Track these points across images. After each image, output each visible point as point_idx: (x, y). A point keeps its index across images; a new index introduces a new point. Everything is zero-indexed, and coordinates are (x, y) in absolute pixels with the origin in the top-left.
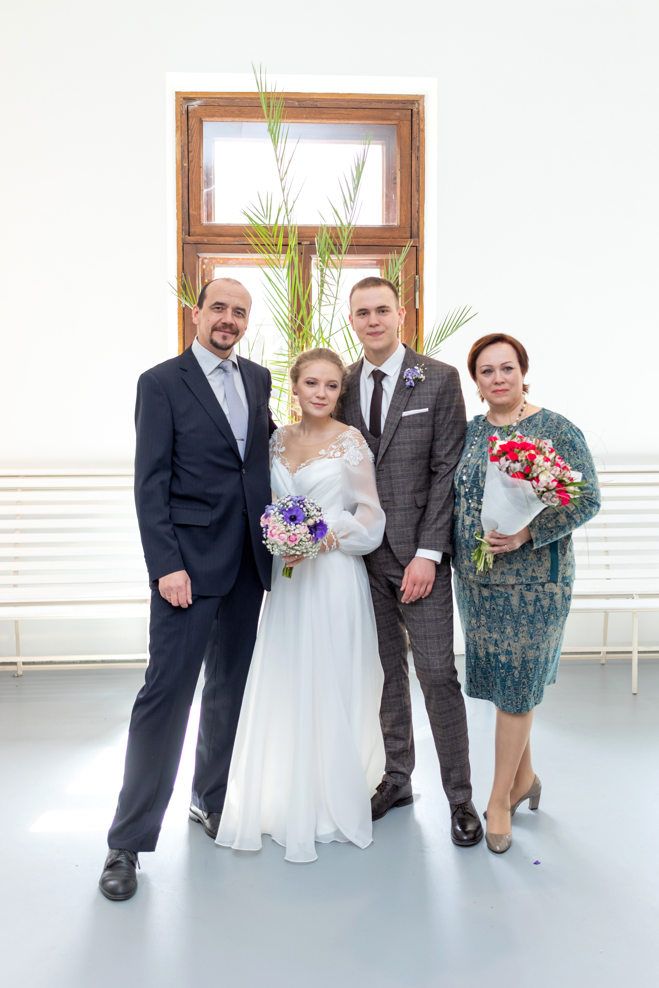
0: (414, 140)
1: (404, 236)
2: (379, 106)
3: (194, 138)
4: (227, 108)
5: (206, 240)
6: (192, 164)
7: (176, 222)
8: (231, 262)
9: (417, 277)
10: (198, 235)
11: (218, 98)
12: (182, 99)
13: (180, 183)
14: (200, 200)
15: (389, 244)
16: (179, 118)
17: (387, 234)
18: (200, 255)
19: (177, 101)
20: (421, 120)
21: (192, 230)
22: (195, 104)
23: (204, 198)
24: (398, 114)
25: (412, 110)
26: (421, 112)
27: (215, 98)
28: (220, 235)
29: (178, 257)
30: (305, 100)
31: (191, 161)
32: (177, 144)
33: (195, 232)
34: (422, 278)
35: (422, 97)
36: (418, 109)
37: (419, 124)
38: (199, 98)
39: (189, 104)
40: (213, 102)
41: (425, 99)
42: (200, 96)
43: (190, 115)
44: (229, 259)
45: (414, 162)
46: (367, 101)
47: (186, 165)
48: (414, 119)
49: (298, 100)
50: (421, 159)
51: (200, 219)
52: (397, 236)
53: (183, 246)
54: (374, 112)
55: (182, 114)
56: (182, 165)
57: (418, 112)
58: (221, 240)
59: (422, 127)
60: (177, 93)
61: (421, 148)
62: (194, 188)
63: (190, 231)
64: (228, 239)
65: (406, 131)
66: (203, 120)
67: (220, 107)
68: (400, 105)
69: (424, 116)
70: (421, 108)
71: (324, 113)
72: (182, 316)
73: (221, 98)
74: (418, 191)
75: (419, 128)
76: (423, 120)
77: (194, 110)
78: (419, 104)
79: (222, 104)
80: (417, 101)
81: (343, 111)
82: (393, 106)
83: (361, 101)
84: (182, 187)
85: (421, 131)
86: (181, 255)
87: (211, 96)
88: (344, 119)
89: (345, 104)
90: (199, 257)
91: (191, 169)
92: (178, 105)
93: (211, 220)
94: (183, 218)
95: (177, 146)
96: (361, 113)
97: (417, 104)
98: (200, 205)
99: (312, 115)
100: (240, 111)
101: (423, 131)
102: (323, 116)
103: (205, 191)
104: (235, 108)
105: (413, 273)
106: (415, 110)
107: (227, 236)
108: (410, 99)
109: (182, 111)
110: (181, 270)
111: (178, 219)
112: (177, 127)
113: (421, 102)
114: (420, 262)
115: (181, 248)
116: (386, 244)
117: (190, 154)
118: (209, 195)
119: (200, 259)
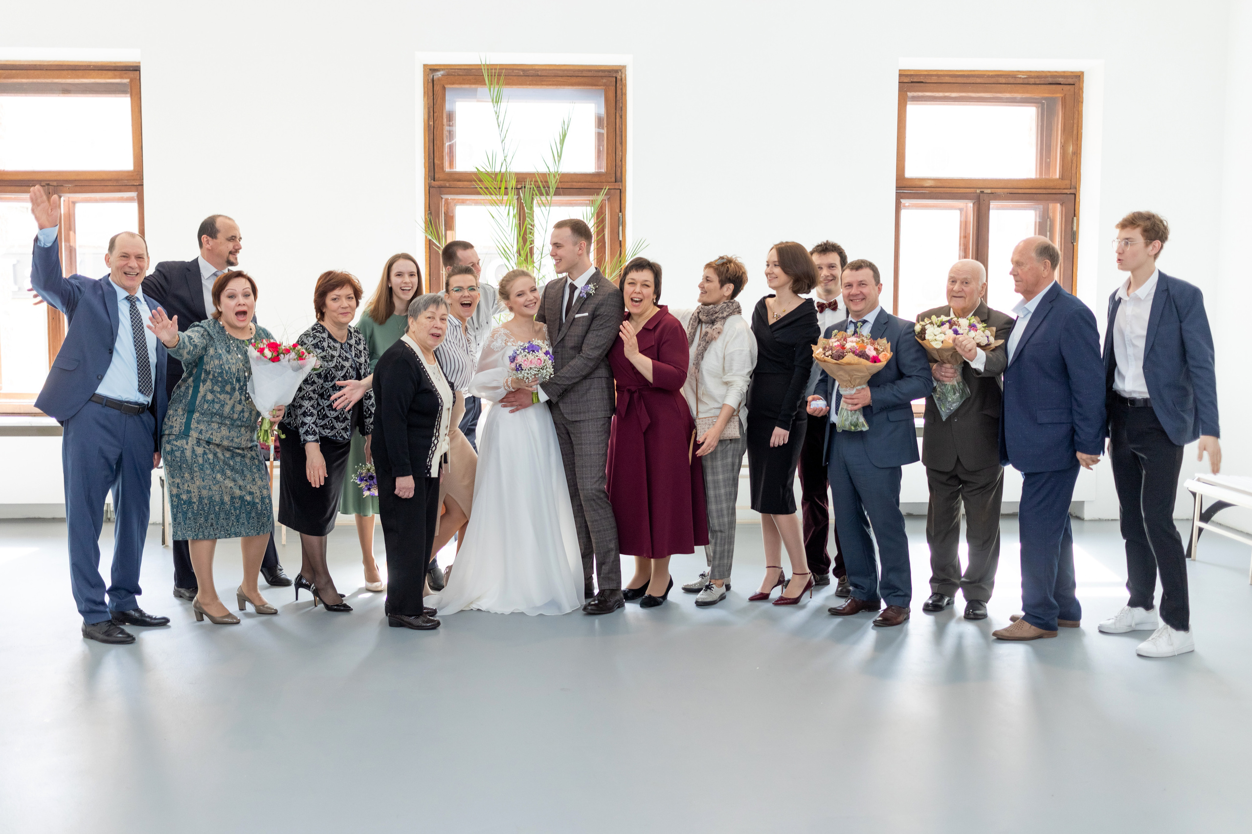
0: (618, 102)
1: (610, 180)
2: (589, 74)
3: (438, 101)
4: (465, 77)
5: (447, 185)
6: (436, 122)
7: (423, 169)
8: (468, 202)
9: (620, 214)
10: (441, 180)
11: (458, 69)
12: (428, 70)
13: (427, 138)
14: (443, 152)
15: (597, 187)
16: (426, 85)
17: (596, 179)
18: (443, 196)
19: (424, 71)
20: (624, 86)
21: (437, 176)
22: (439, 74)
23: (446, 150)
24: (604, 81)
25: (616, 78)
26: (623, 79)
27: (455, 69)
28: (459, 181)
29: (425, 197)
30: (528, 70)
31: (436, 120)
32: (425, 106)
33: (439, 178)
34: (625, 215)
35: (624, 67)
36: (621, 76)
37: (622, 89)
38: (443, 70)
39: (434, 74)
40: (455, 72)
41: (627, 68)
42: (443, 67)
43: (435, 83)
44: (467, 200)
45: (618, 120)
46: (579, 71)
47: (431, 123)
48: (618, 85)
49: (523, 70)
50: (623, 117)
51: (443, 167)
52: (604, 181)
53: (429, 189)
54: (585, 80)
55: (428, 82)
56: (429, 124)
57: (621, 79)
58: (460, 184)
59: (624, 91)
60: (424, 65)
61: (623, 108)
62: (438, 142)
63: (435, 177)
64: (465, 183)
65: (612, 94)
66: (446, 86)
67: (459, 77)
68: (606, 73)
69: (626, 83)
70: (623, 76)
71: (542, 81)
72: (428, 246)
73: (460, 69)
74: (621, 143)
75: (622, 92)
76: (625, 86)
77: (439, 79)
78: (622, 73)
79: (461, 73)
80: (621, 70)
81: (560, 79)
82: (600, 74)
83: (574, 71)
84: (429, 141)
85: (624, 94)
86: (428, 197)
87: (452, 67)
88: (560, 85)
89: (560, 73)
90: (442, 198)
91: (435, 127)
92: (426, 75)
93: (453, 169)
94: (429, 167)
95: (424, 108)
96: (574, 80)
97: (620, 73)
98: (443, 156)
99: (534, 82)
100: (475, 79)
101: (625, 94)
102: (543, 83)
103: (447, 144)
104: (471, 77)
105: (618, 210)
106: (619, 77)
107: (465, 181)
108: (615, 68)
109: (428, 80)
110: (427, 209)
111: (425, 167)
112: (424, 93)
113: (623, 71)
114: (623, 202)
115: (428, 191)
116: (594, 187)
117: (435, 114)
118: (451, 147)
119: (443, 200)
